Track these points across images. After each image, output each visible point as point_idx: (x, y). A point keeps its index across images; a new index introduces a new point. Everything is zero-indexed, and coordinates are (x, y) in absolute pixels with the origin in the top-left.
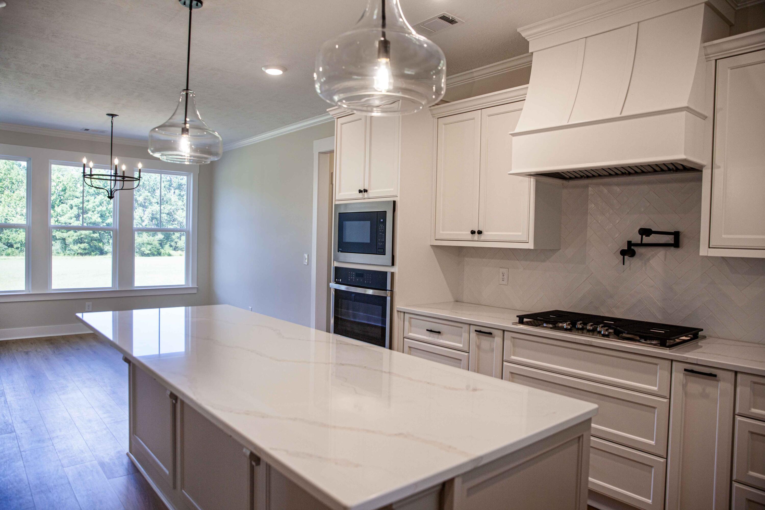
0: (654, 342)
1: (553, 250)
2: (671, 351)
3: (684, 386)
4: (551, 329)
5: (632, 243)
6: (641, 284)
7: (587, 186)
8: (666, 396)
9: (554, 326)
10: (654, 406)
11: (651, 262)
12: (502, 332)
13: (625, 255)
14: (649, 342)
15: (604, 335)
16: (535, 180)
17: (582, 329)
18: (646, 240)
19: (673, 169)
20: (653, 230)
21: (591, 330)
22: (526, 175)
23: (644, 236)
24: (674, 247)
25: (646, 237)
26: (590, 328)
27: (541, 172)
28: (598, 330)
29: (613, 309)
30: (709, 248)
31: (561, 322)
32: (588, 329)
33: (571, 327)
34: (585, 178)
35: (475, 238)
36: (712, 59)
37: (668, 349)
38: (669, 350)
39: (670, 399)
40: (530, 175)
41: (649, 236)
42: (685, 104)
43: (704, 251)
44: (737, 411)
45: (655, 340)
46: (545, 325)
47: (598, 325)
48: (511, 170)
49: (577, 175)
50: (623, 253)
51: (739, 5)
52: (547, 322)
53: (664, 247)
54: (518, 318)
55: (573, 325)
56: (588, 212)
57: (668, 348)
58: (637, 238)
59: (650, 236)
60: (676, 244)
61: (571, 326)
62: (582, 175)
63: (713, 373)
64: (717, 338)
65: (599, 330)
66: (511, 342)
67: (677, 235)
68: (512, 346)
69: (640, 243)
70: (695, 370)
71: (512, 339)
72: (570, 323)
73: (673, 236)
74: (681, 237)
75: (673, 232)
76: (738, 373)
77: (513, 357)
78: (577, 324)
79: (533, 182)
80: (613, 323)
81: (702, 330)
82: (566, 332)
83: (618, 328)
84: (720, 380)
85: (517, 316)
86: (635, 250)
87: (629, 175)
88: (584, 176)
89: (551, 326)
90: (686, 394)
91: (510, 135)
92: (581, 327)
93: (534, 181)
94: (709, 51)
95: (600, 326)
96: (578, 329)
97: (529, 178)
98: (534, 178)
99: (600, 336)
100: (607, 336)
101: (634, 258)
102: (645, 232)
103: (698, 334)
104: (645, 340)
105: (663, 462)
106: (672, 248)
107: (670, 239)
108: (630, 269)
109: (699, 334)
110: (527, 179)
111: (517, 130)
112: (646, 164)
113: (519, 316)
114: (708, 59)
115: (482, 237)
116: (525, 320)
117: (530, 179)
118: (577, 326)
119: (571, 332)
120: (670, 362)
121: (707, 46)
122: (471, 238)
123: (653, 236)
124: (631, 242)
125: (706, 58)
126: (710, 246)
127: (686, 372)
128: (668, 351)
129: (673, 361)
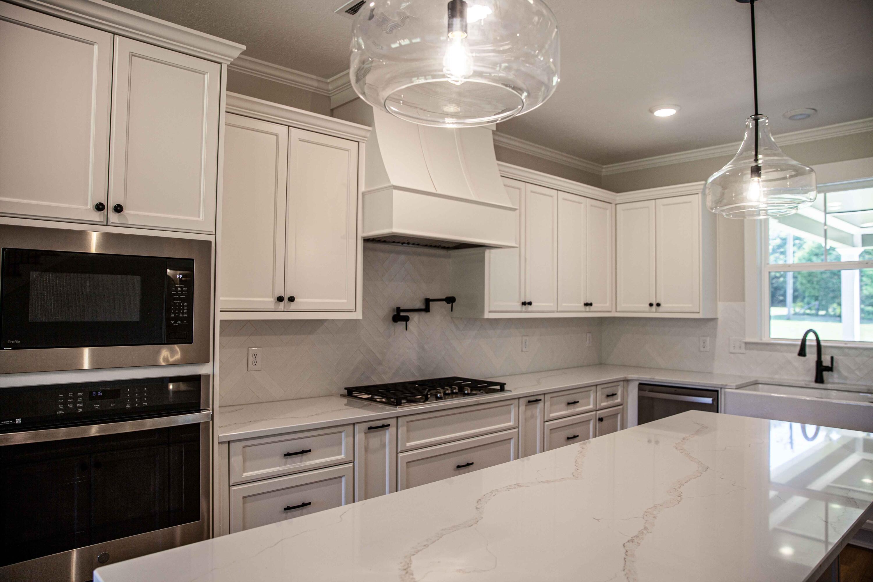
10: (511, 437)
12: (396, 419)
30: (489, 312)
35: (280, 308)
39: (519, 427)
43: (487, 315)
44: (545, 420)
66: (407, 427)
68: (407, 432)
71: (408, 424)
76: (545, 394)
77: (408, 444)
115: (293, 306)
120: (518, 400)
122: (273, 308)
124: (399, 308)
129: (520, 398)
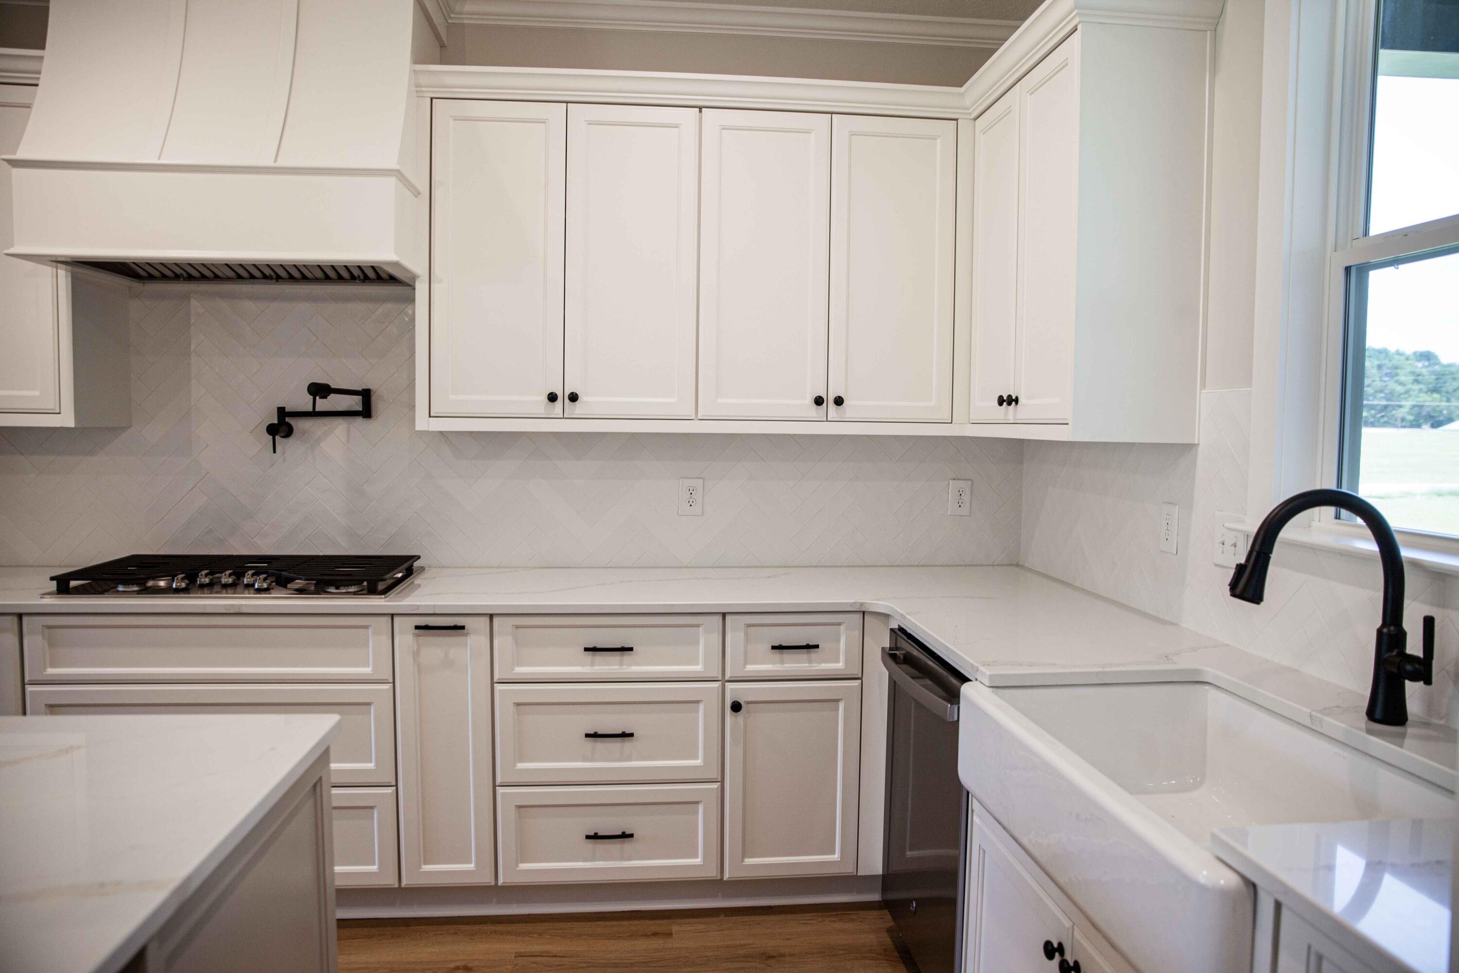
0: (352, 589)
1: (112, 428)
2: (387, 599)
3: (416, 655)
4: (138, 594)
5: (286, 411)
6: (307, 487)
7: (186, 297)
8: (387, 680)
9: (142, 588)
10: (368, 701)
11: (322, 445)
12: (15, 619)
13: (277, 434)
14: (344, 591)
15: (259, 591)
16: (70, 274)
17: (210, 586)
18: (322, 404)
19: (359, 277)
20: (332, 387)
21: (207, 584)
22: (52, 261)
23: (318, 398)
24: (363, 417)
25: (322, 400)
26: (205, 581)
27: (90, 258)
28: (245, 582)
29: (254, 539)
30: (430, 417)
31: (154, 578)
32: (223, 582)
33: (188, 585)
34: (185, 279)
36: (425, 95)
37: (383, 596)
38: (385, 598)
39: (394, 682)
40: (57, 261)
41: (326, 398)
42: (392, 163)
43: (423, 423)
44: (496, 678)
45: (354, 585)
46: (121, 588)
47: (222, 573)
48: (12, 246)
49: (155, 271)
50: (272, 430)
51: (452, 15)
52: (126, 583)
53: (345, 417)
54: (55, 582)
55: (192, 578)
56: (193, 347)
57: (382, 594)
58: (305, 402)
59: (328, 397)
60: (366, 412)
61: (187, 581)
62: (179, 273)
63: (459, 624)
64: (440, 567)
65: (247, 581)
66: (43, 637)
67: (366, 395)
68: (46, 644)
69: (311, 410)
70: (430, 624)
71: (46, 631)
72: (184, 577)
73: (361, 397)
74: (374, 398)
75: (361, 390)
76: (494, 616)
77: (51, 671)
78: (200, 576)
79: (64, 279)
80: (266, 565)
81: (419, 557)
82: (177, 595)
83: (285, 573)
84: (469, 634)
85: (52, 579)
86: (290, 422)
87: (277, 281)
88: (182, 274)
89: (136, 588)
90: (419, 667)
91: (5, 163)
92: (207, 580)
93: (66, 277)
94: (424, 80)
95: (225, 575)
96: (202, 586)
97: (52, 267)
98: (66, 270)
99: (250, 594)
100: (266, 590)
101: (291, 440)
102: (319, 390)
103: (412, 566)
104: (337, 588)
105: (391, 794)
106: (359, 421)
107: (354, 403)
108: (284, 461)
109: (414, 565)
110: (48, 270)
111: (21, 155)
112: (236, 263)
113: (57, 576)
114: (419, 95)
116: (73, 583)
117: (55, 270)
118: (198, 580)
119: (189, 593)
120: (389, 619)
121: (419, 71)
123: (332, 396)
124: (284, 408)
125: (417, 91)
126: (432, 415)
127: (417, 631)
128: (383, 600)
129: (394, 616)
